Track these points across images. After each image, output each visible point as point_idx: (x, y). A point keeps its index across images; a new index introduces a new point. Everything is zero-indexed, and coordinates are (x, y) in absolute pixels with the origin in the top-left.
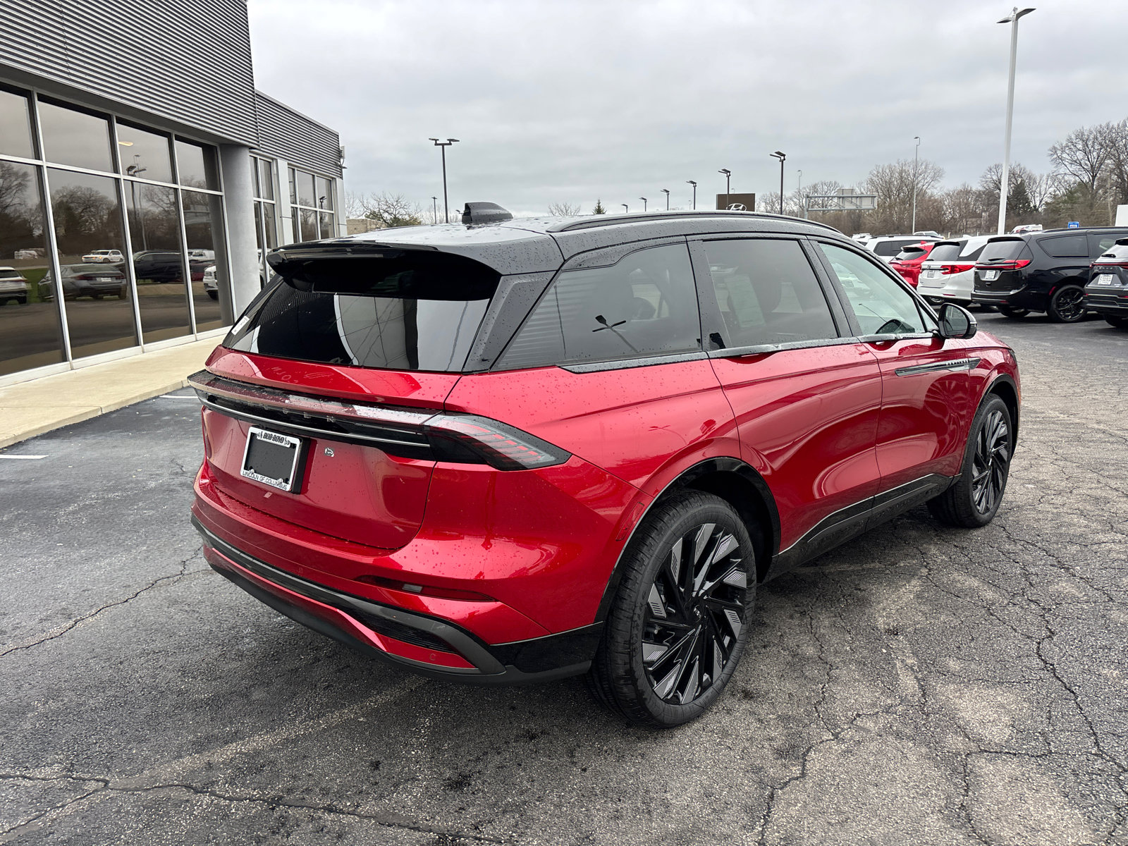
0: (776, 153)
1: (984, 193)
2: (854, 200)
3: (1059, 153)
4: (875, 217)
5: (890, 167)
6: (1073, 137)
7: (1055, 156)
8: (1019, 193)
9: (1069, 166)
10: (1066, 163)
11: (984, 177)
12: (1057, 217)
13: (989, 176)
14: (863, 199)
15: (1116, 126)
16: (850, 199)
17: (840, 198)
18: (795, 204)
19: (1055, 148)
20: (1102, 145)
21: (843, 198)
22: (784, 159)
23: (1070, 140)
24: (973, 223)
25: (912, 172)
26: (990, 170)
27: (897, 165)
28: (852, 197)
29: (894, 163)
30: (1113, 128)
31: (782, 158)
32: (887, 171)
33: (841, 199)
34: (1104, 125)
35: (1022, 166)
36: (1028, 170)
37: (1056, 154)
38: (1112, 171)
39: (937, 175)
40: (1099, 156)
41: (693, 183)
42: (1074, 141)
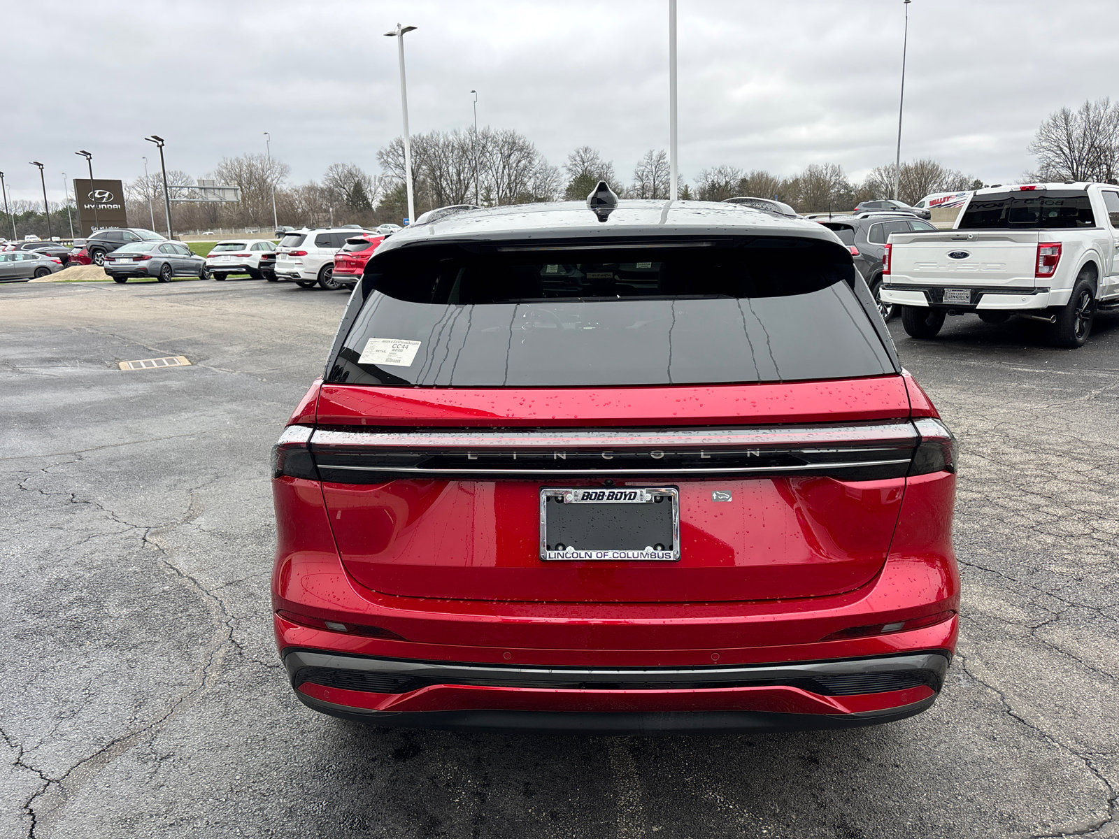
0: (153, 137)
1: (326, 190)
2: (216, 191)
3: (385, 157)
4: (232, 210)
5: (237, 159)
6: (394, 143)
7: (383, 160)
8: (358, 191)
9: (394, 169)
10: (392, 167)
11: (327, 175)
12: (391, 213)
13: (331, 175)
14: (226, 191)
15: (425, 137)
16: (213, 191)
17: (201, 189)
18: (139, 193)
19: (381, 153)
20: (417, 153)
21: (205, 189)
22: (163, 145)
23: (392, 146)
24: (324, 217)
25: (260, 166)
26: (331, 169)
27: (245, 159)
28: (214, 189)
29: (241, 157)
30: (423, 138)
31: (160, 143)
32: (236, 164)
33: (203, 190)
34: (416, 135)
35: (357, 167)
36: (362, 170)
37: (383, 158)
38: (427, 176)
39: (284, 171)
40: (416, 162)
41: (39, 164)
42: (396, 148)
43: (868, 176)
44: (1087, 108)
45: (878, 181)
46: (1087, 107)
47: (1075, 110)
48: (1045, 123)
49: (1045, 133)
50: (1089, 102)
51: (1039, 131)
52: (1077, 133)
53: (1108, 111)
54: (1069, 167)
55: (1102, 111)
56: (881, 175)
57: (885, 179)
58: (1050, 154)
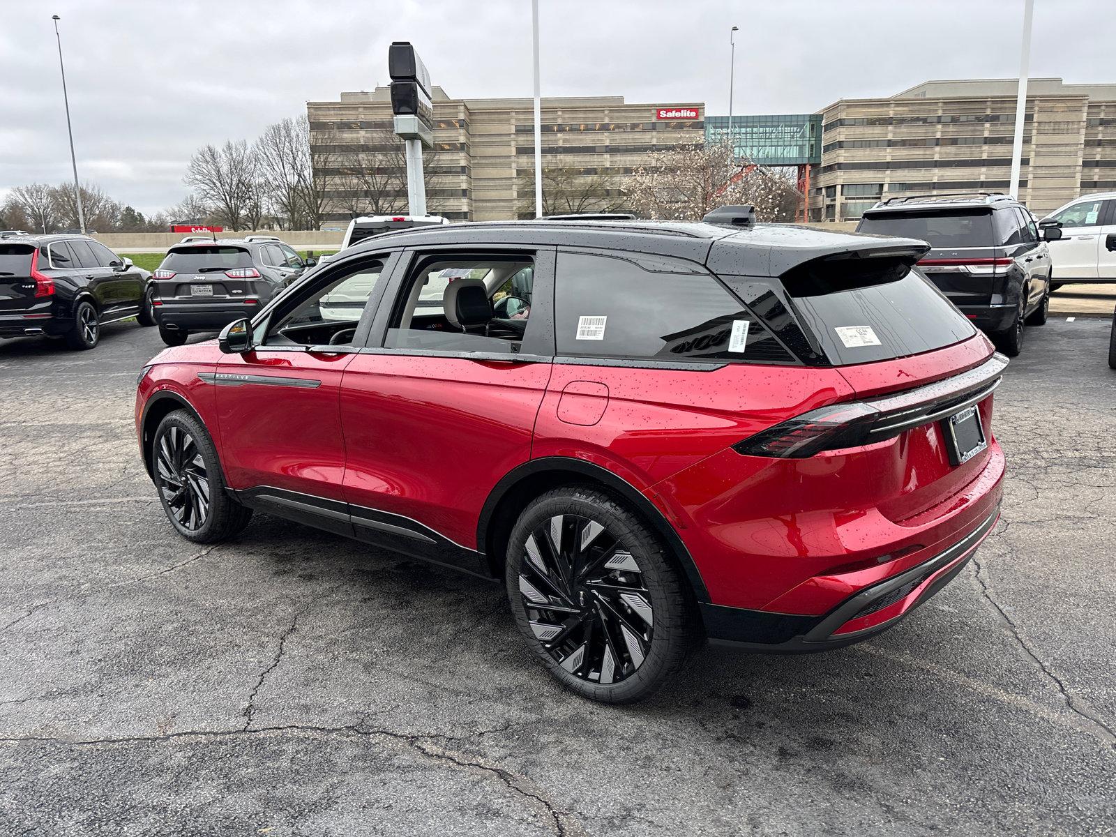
43: (8, 196)
44: (229, 148)
45: (21, 202)
46: (229, 146)
47: (219, 149)
48: (195, 157)
49: (195, 167)
50: (231, 142)
51: (190, 165)
52: (225, 169)
53: (248, 152)
54: (223, 199)
55: (243, 152)
56: (23, 196)
57: (29, 200)
58: (206, 187)
